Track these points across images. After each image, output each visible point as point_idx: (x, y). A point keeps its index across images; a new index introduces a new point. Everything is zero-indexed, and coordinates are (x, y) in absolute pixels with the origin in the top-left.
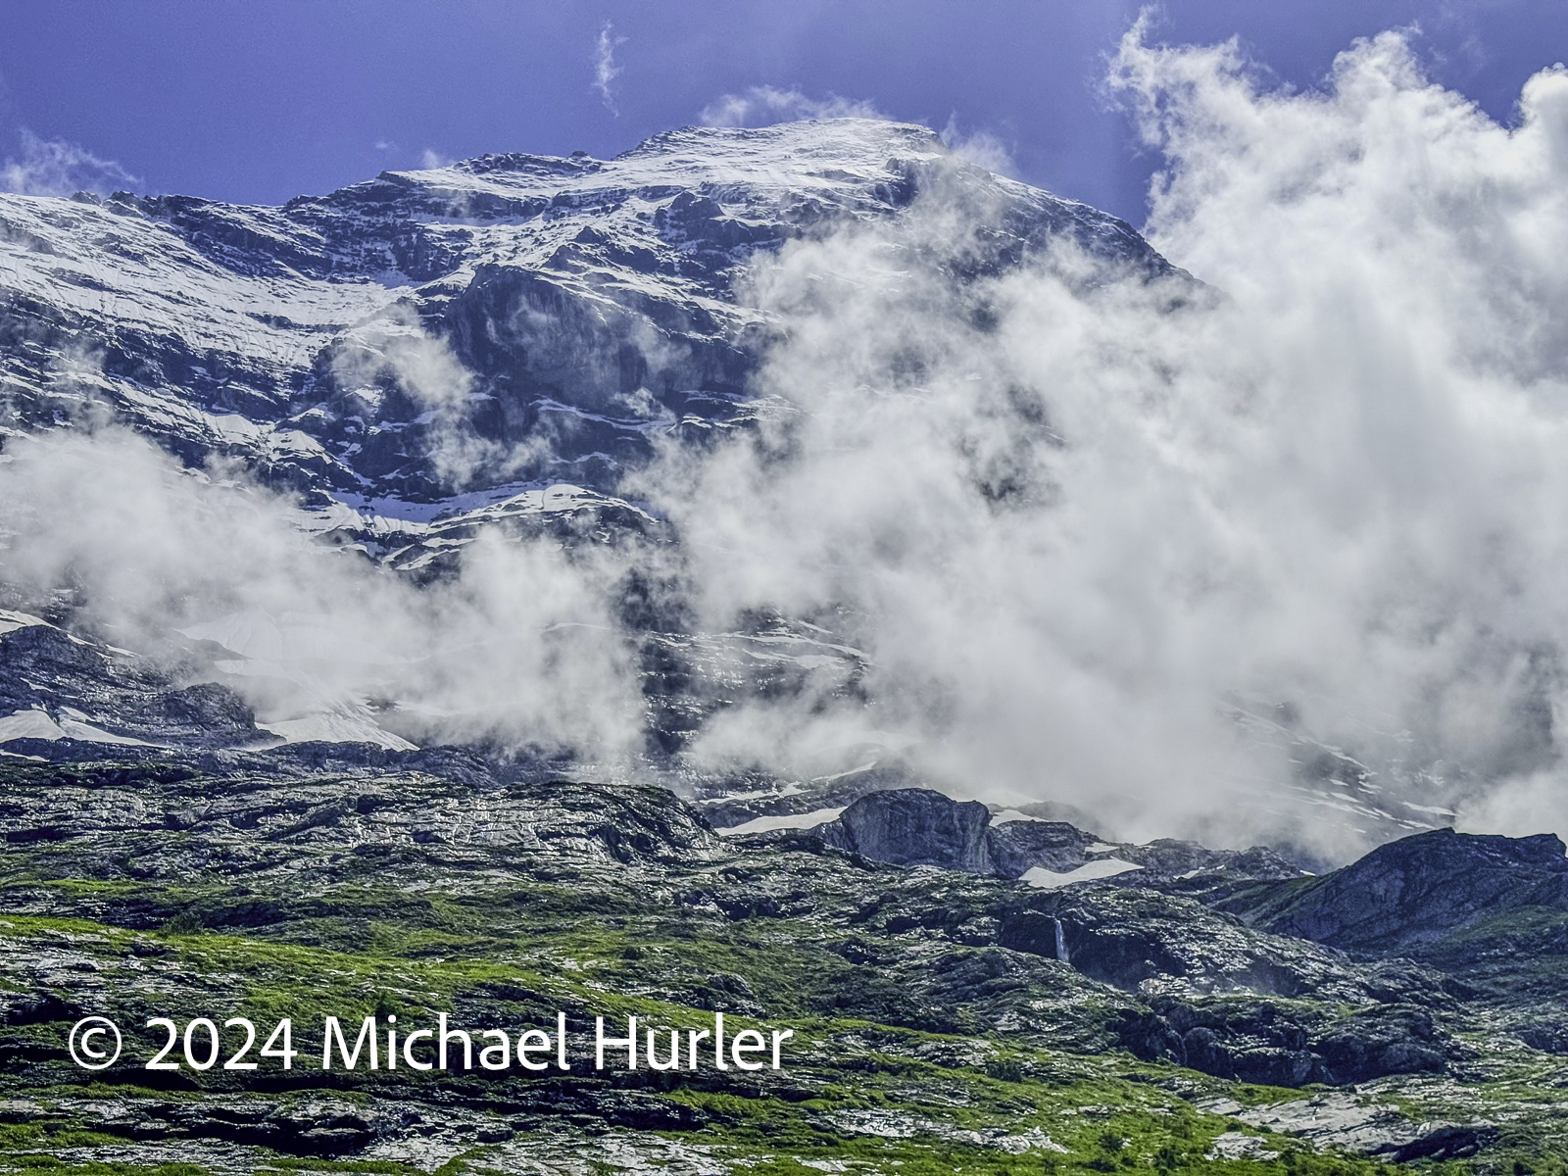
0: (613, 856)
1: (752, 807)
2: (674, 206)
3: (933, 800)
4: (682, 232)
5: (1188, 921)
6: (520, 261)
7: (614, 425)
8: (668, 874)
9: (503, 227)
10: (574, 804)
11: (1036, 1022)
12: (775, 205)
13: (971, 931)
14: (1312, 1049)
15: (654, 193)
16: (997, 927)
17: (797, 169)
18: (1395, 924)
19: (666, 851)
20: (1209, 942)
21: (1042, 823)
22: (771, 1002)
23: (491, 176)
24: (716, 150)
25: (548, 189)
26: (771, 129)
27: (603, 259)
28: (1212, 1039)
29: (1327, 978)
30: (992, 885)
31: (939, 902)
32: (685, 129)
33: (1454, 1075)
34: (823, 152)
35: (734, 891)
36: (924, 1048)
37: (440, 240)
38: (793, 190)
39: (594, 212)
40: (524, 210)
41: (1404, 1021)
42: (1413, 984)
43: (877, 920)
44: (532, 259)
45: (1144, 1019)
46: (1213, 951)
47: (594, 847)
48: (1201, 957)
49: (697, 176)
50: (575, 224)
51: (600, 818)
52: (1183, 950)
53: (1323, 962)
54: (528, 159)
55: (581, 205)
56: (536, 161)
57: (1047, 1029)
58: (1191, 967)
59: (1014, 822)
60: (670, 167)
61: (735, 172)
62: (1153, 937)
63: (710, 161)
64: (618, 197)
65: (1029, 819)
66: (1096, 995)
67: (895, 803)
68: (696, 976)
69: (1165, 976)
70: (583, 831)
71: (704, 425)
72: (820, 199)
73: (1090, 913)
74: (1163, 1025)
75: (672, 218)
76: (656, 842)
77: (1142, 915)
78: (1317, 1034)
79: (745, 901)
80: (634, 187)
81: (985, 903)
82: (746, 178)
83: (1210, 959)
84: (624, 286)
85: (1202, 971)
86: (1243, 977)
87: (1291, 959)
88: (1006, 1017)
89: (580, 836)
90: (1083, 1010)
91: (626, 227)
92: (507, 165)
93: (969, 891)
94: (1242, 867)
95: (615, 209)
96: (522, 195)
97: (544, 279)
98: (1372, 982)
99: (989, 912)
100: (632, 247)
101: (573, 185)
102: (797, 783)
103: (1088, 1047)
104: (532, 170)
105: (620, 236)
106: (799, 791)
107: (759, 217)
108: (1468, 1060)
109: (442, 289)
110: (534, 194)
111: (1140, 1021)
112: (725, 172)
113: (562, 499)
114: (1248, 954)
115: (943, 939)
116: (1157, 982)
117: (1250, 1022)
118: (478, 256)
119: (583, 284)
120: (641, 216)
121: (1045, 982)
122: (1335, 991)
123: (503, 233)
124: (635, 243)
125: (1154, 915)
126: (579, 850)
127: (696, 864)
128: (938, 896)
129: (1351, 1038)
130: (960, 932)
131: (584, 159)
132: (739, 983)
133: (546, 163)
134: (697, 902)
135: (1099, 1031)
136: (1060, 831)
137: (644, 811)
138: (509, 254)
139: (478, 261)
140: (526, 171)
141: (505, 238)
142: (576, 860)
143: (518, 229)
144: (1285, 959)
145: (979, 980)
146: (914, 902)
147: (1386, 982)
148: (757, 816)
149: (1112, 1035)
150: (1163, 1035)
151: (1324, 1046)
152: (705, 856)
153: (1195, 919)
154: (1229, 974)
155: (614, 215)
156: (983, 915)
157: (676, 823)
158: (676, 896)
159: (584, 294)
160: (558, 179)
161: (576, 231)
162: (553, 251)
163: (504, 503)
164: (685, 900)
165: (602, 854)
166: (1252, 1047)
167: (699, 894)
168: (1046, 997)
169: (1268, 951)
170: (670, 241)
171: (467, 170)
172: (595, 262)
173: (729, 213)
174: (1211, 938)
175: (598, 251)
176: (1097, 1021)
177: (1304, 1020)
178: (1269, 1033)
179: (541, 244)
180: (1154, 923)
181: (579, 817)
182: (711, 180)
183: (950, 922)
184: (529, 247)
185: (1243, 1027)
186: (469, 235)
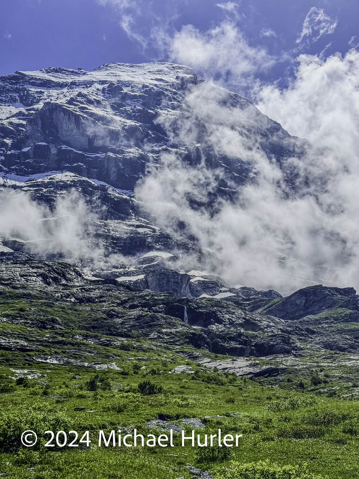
0: (45, 283)
1: (119, 274)
2: (108, 87)
3: (173, 273)
4: (110, 95)
5: (227, 308)
6: (58, 102)
7: (85, 155)
8: (63, 289)
9: (54, 91)
10: (34, 267)
11: (163, 336)
12: (140, 88)
13: (156, 309)
14: (253, 346)
15: (103, 82)
16: (165, 308)
17: (148, 77)
18: (302, 312)
19: (64, 282)
20: (232, 314)
21: (207, 281)
22: (68, 326)
23: (51, 74)
24: (123, 70)
25: (69, 79)
26: (141, 65)
27: (84, 102)
28: (220, 342)
29: (268, 326)
30: (166, 295)
31: (148, 300)
32: (114, 63)
33: (293, 354)
34: (157, 73)
35: (81, 295)
36: (102, 340)
37: (34, 94)
38: (146, 84)
39: (83, 88)
40: (61, 86)
41: (281, 338)
42: (296, 329)
43: (126, 305)
44: (62, 101)
45: (198, 335)
46: (233, 317)
47: (38, 280)
48: (228, 319)
49: (116, 78)
50: (76, 91)
51: (41, 271)
52: (223, 317)
53: (268, 322)
54: (63, 70)
55: (79, 85)
56: (66, 70)
57: (166, 338)
58: (225, 322)
59: (199, 281)
60: (108, 75)
61: (128, 77)
62: (214, 312)
63: (121, 74)
64: (91, 83)
65: (203, 279)
66: (185, 328)
67: (160, 273)
68: (42, 317)
69: (216, 324)
70: (35, 275)
71: (114, 156)
72: (154, 87)
73: (196, 305)
74: (205, 338)
75: (107, 91)
76: (61, 279)
77: (212, 306)
78: (254, 342)
79: (84, 298)
80: (96, 80)
81: (162, 301)
82: (132, 79)
83: (231, 320)
84: (91, 111)
85: (228, 323)
86: (241, 325)
87: (258, 320)
88: (153, 334)
89: (34, 276)
90: (179, 332)
91: (93, 93)
92: (56, 71)
93: (158, 297)
94: (266, 296)
95: (90, 87)
96: (61, 81)
97: (65, 107)
98: (284, 328)
99: (163, 304)
100: (94, 99)
101: (77, 79)
103: (177, 343)
104: (64, 73)
105: (91, 96)
106: (135, 269)
107: (135, 92)
108: (299, 350)
109: (33, 109)
110: (65, 81)
112: (125, 77)
113: (67, 177)
114: (244, 318)
115: (147, 311)
116: (213, 326)
117: (234, 337)
118: (46, 99)
119: (78, 110)
120: (98, 89)
121: (169, 324)
122: (270, 330)
123: (54, 92)
124: (95, 98)
125: (216, 306)
126: (33, 281)
127: (74, 286)
128: (147, 298)
129: (265, 343)
130: (153, 309)
131: (81, 71)
132: (57, 320)
133: (69, 71)
134: (68, 297)
135: (183, 339)
136: (212, 283)
137: (58, 270)
138: (55, 99)
139: (46, 101)
140: (62, 73)
141: (54, 94)
142: (31, 284)
143: (59, 92)
144: (255, 320)
145: (148, 323)
146: (140, 300)
147: (288, 328)
148: (121, 276)
149: (187, 340)
150: (205, 340)
151: (256, 345)
152: (77, 284)
153: (229, 308)
154: (237, 324)
155: (89, 89)
156: (161, 304)
157: (69, 274)
158: (62, 295)
159: (78, 113)
160: (73, 77)
161: (77, 93)
162: (69, 99)
163: (49, 177)
164: (64, 297)
165: (41, 282)
166: (233, 345)
167: (69, 295)
168: (168, 328)
169: (251, 318)
170: (107, 98)
171: (44, 72)
172: (82, 103)
173: (125, 90)
175: (83, 100)
176: (183, 336)
177: (251, 338)
178: (239, 341)
179: (66, 97)
180: (216, 308)
181: (35, 270)
182: (121, 79)
183: (150, 306)
184: (62, 97)
185: (232, 339)
186: (43, 92)
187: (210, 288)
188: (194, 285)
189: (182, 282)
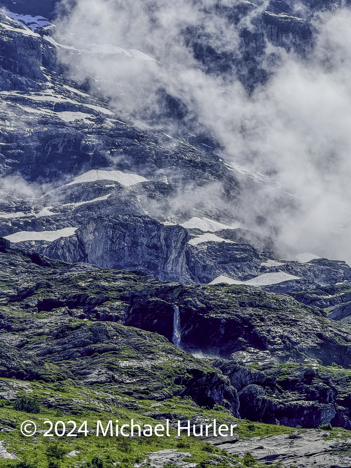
1: (14, 224)
5: (278, 310)
11: (120, 376)
13: (104, 311)
16: (127, 310)
20: (291, 326)
21: (230, 244)
28: (261, 393)
30: (129, 279)
31: (84, 289)
43: (31, 301)
45: (208, 376)
46: (292, 333)
48: (281, 337)
52: (269, 331)
57: (128, 381)
58: (272, 344)
59: (210, 242)
62: (245, 321)
65: (221, 240)
66: (176, 358)
67: (116, 224)
73: (201, 302)
74: (223, 382)
77: (242, 304)
81: (120, 291)
83: (289, 338)
86: (312, 352)
88: (96, 372)
90: (161, 369)
93: (109, 282)
99: (122, 298)
102: (51, 207)
103: (156, 395)
106: (51, 214)
111: (204, 378)
114: (320, 336)
115: (81, 317)
116: (245, 354)
117: (294, 382)
121: (137, 348)
125: (251, 305)
128: (83, 285)
135: (169, 384)
136: (243, 250)
144: (347, 341)
146: (64, 289)
149: (180, 387)
150: (223, 388)
151: (348, 401)
153: (283, 309)
154: (302, 349)
156: (115, 299)
166: (293, 400)
174: (293, 323)
176: (169, 377)
177: (337, 382)
178: (307, 391)
180: (250, 310)
183: (89, 304)
185: (288, 385)
187: (236, 260)
188: (197, 255)
189: (168, 246)
